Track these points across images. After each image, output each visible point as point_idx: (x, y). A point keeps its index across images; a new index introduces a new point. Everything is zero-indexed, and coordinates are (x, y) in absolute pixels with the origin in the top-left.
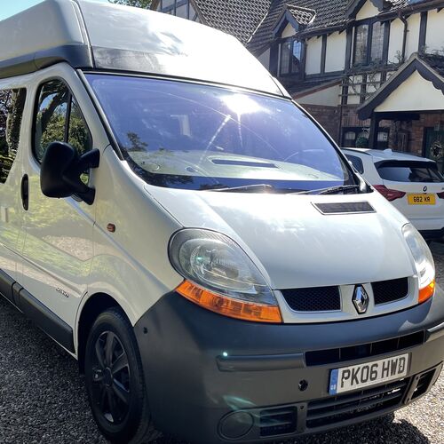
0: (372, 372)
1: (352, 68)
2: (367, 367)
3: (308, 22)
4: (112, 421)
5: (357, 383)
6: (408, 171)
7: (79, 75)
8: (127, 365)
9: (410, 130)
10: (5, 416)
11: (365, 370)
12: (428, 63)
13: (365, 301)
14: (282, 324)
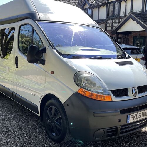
0: (139, 115)
1: (108, 18)
2: (138, 114)
3: (93, 3)
4: (55, 135)
5: (135, 119)
6: (130, 51)
7: (36, 23)
8: (60, 117)
9: (129, 38)
10: (18, 136)
11: (137, 115)
12: (135, 15)
13: (136, 93)
14: (112, 101)
